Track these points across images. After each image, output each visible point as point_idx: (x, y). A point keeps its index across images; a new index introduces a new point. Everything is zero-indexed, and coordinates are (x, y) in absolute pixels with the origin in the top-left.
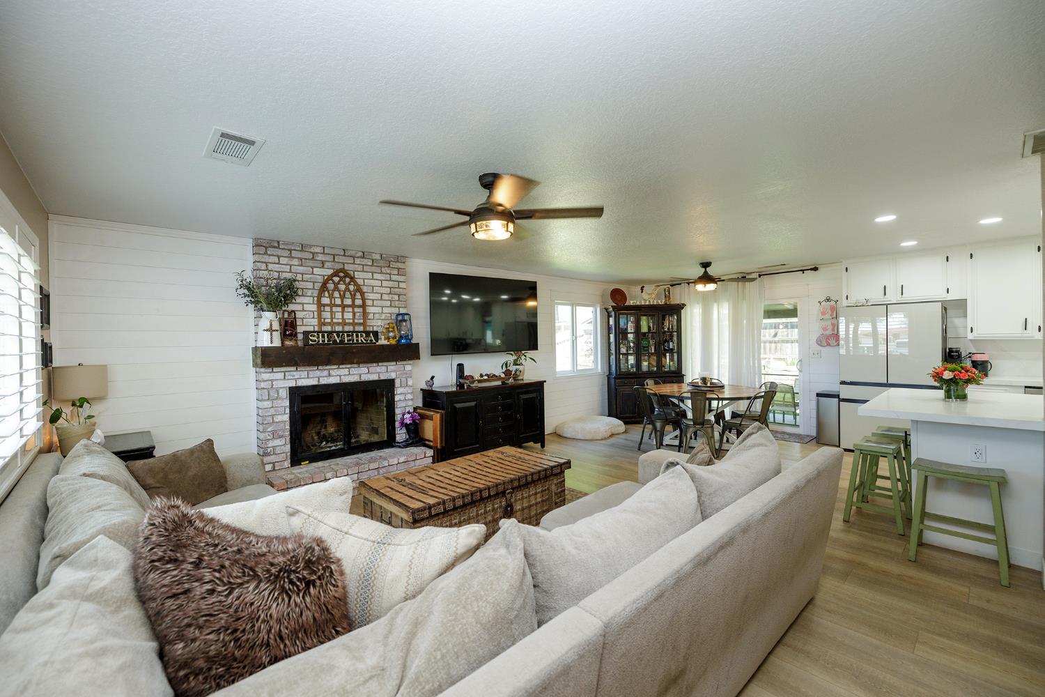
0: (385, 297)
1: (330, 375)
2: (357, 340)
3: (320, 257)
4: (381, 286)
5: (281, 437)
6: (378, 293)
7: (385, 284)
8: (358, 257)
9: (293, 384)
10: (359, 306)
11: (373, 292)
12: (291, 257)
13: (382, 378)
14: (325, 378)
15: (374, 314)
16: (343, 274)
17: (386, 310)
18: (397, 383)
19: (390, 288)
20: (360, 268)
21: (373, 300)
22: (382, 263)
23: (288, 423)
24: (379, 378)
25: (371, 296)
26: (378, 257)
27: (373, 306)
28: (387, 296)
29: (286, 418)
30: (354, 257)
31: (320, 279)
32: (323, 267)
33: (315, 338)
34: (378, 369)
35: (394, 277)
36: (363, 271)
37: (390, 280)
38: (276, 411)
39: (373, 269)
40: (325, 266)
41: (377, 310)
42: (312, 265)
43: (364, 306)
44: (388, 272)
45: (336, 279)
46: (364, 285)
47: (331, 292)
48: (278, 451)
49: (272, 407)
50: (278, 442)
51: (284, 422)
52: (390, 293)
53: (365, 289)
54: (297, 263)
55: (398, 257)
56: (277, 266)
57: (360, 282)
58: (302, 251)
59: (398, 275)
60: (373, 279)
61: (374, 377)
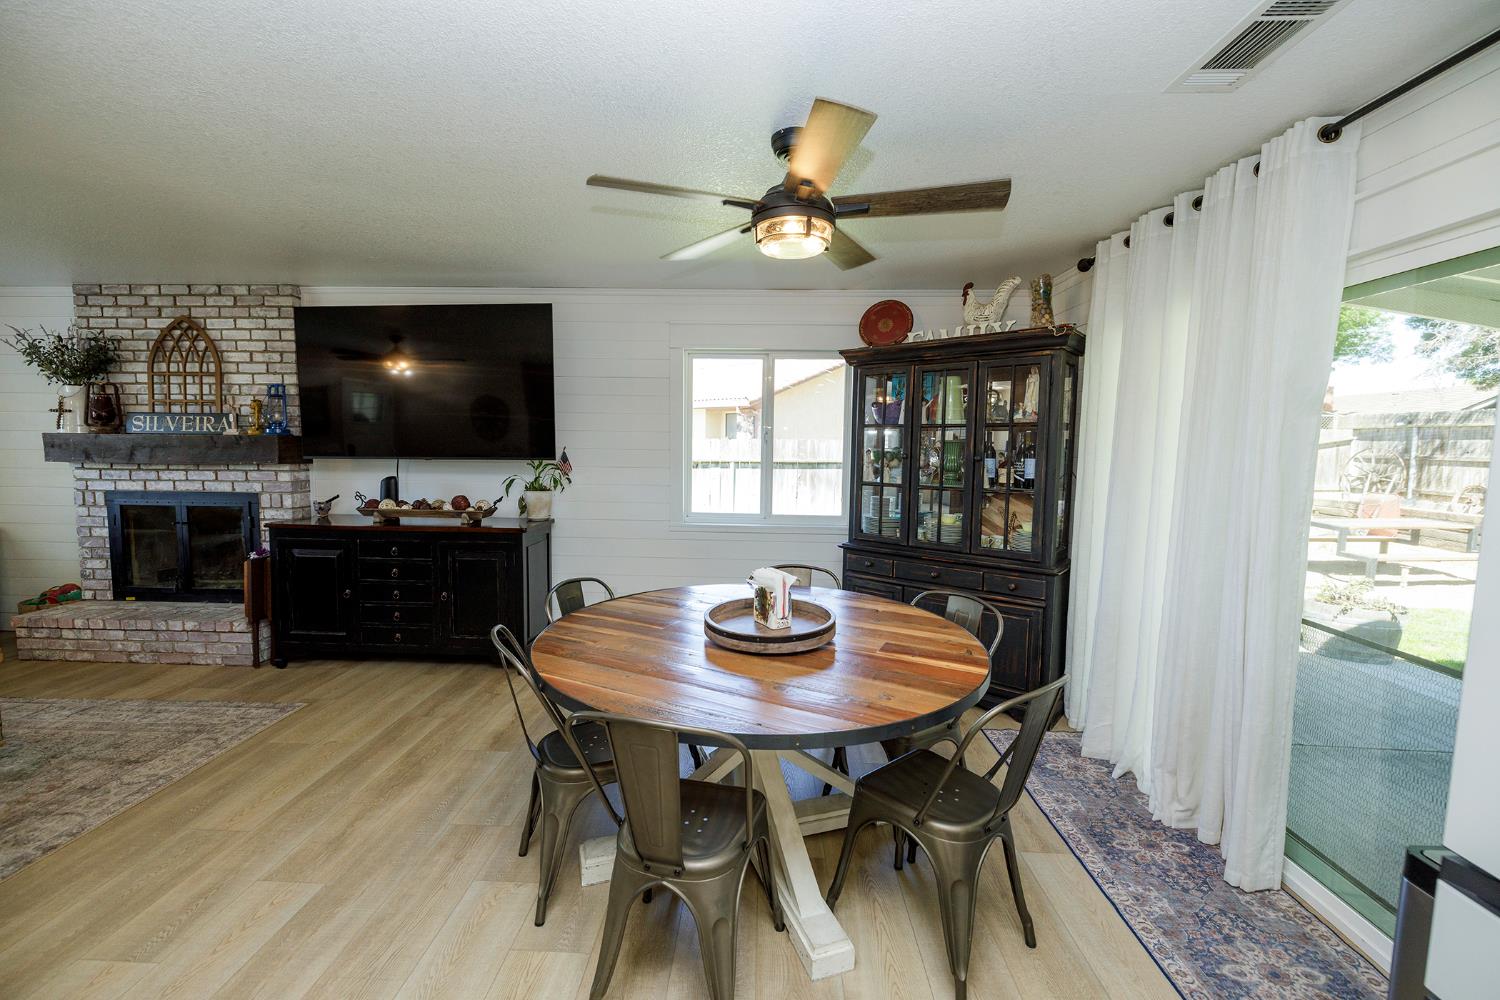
0: (258, 357)
1: (159, 479)
2: (201, 428)
3: (155, 302)
4: (251, 340)
5: (101, 557)
6: (245, 351)
7: (256, 335)
8: (211, 295)
9: (110, 487)
10: (211, 375)
11: (237, 350)
12: (116, 305)
13: (238, 490)
14: (153, 483)
15: (240, 385)
16: (188, 326)
17: (259, 379)
18: (265, 500)
19: (266, 341)
20: (214, 312)
21: (238, 364)
22: (250, 301)
23: (107, 540)
24: (234, 489)
25: (234, 357)
26: (243, 290)
27: (238, 372)
28: (260, 355)
29: (105, 532)
30: (204, 296)
31: (156, 334)
32: (160, 316)
33: (140, 423)
34: (232, 476)
35: (271, 323)
36: (220, 317)
37: (265, 328)
38: (94, 522)
39: (236, 312)
40: (163, 315)
41: (246, 379)
42: (144, 314)
43: (220, 375)
44: (262, 314)
45: (177, 333)
46: (222, 339)
47: (168, 354)
48: (98, 576)
49: (89, 516)
50: (98, 564)
51: (104, 538)
52: (266, 351)
53: (224, 346)
54: (124, 315)
55: (278, 286)
56: (100, 320)
57: (214, 335)
58: (130, 294)
59: (279, 317)
60: (235, 328)
61: (226, 488)
